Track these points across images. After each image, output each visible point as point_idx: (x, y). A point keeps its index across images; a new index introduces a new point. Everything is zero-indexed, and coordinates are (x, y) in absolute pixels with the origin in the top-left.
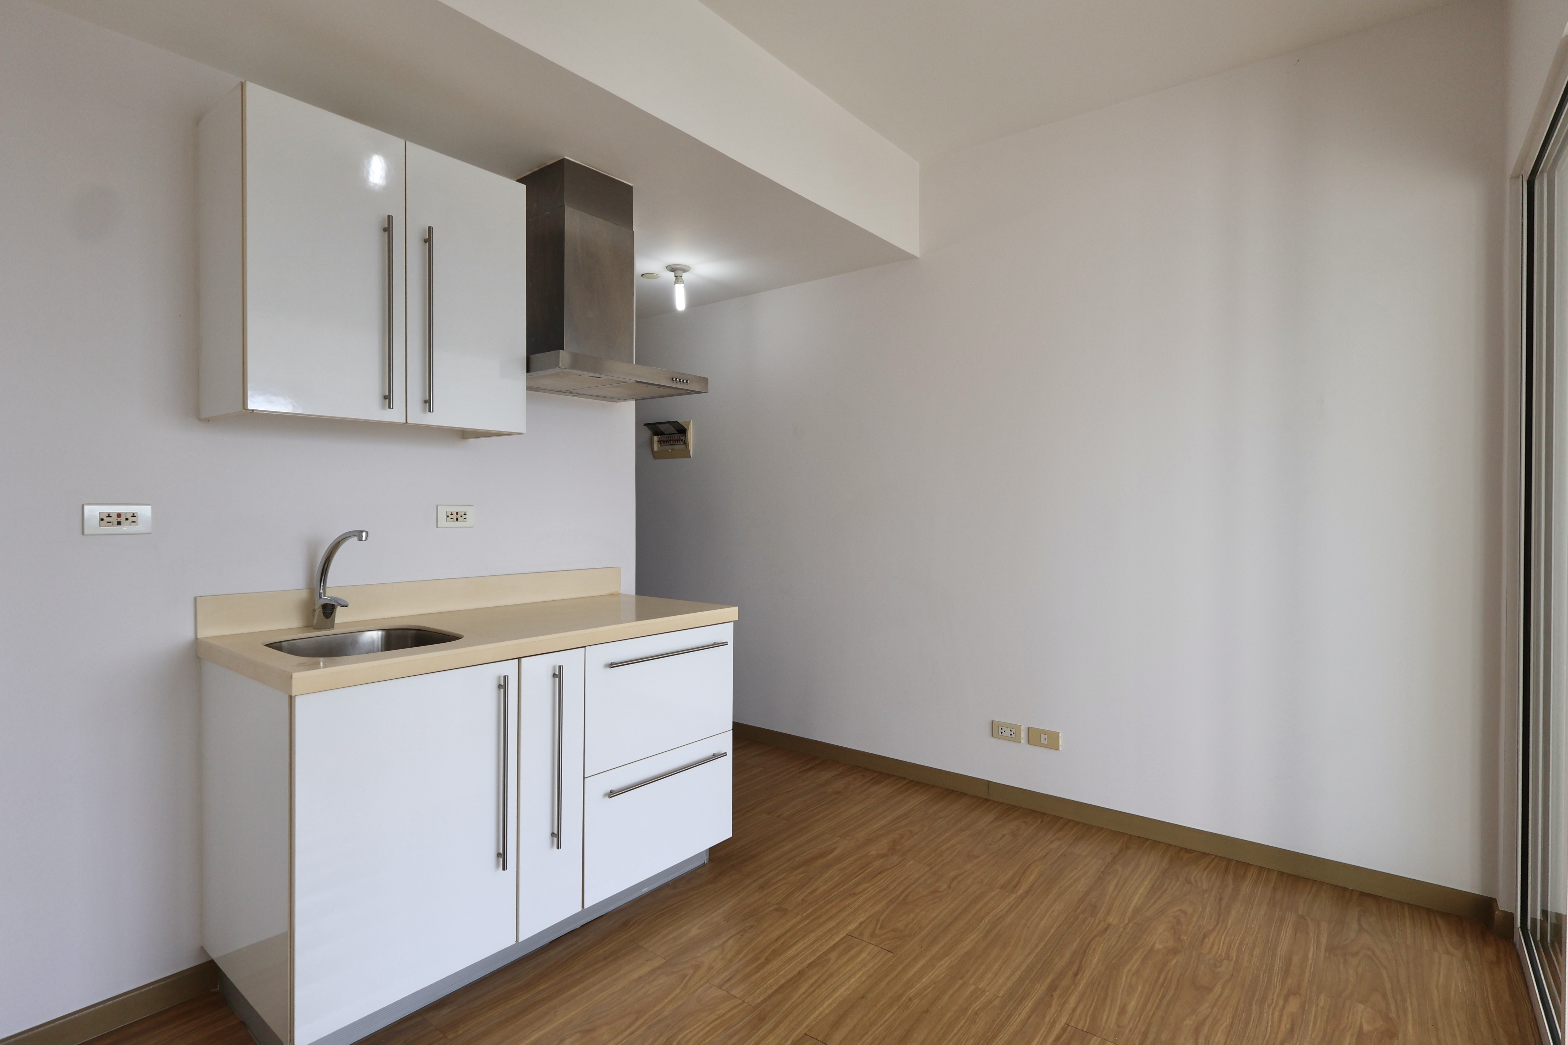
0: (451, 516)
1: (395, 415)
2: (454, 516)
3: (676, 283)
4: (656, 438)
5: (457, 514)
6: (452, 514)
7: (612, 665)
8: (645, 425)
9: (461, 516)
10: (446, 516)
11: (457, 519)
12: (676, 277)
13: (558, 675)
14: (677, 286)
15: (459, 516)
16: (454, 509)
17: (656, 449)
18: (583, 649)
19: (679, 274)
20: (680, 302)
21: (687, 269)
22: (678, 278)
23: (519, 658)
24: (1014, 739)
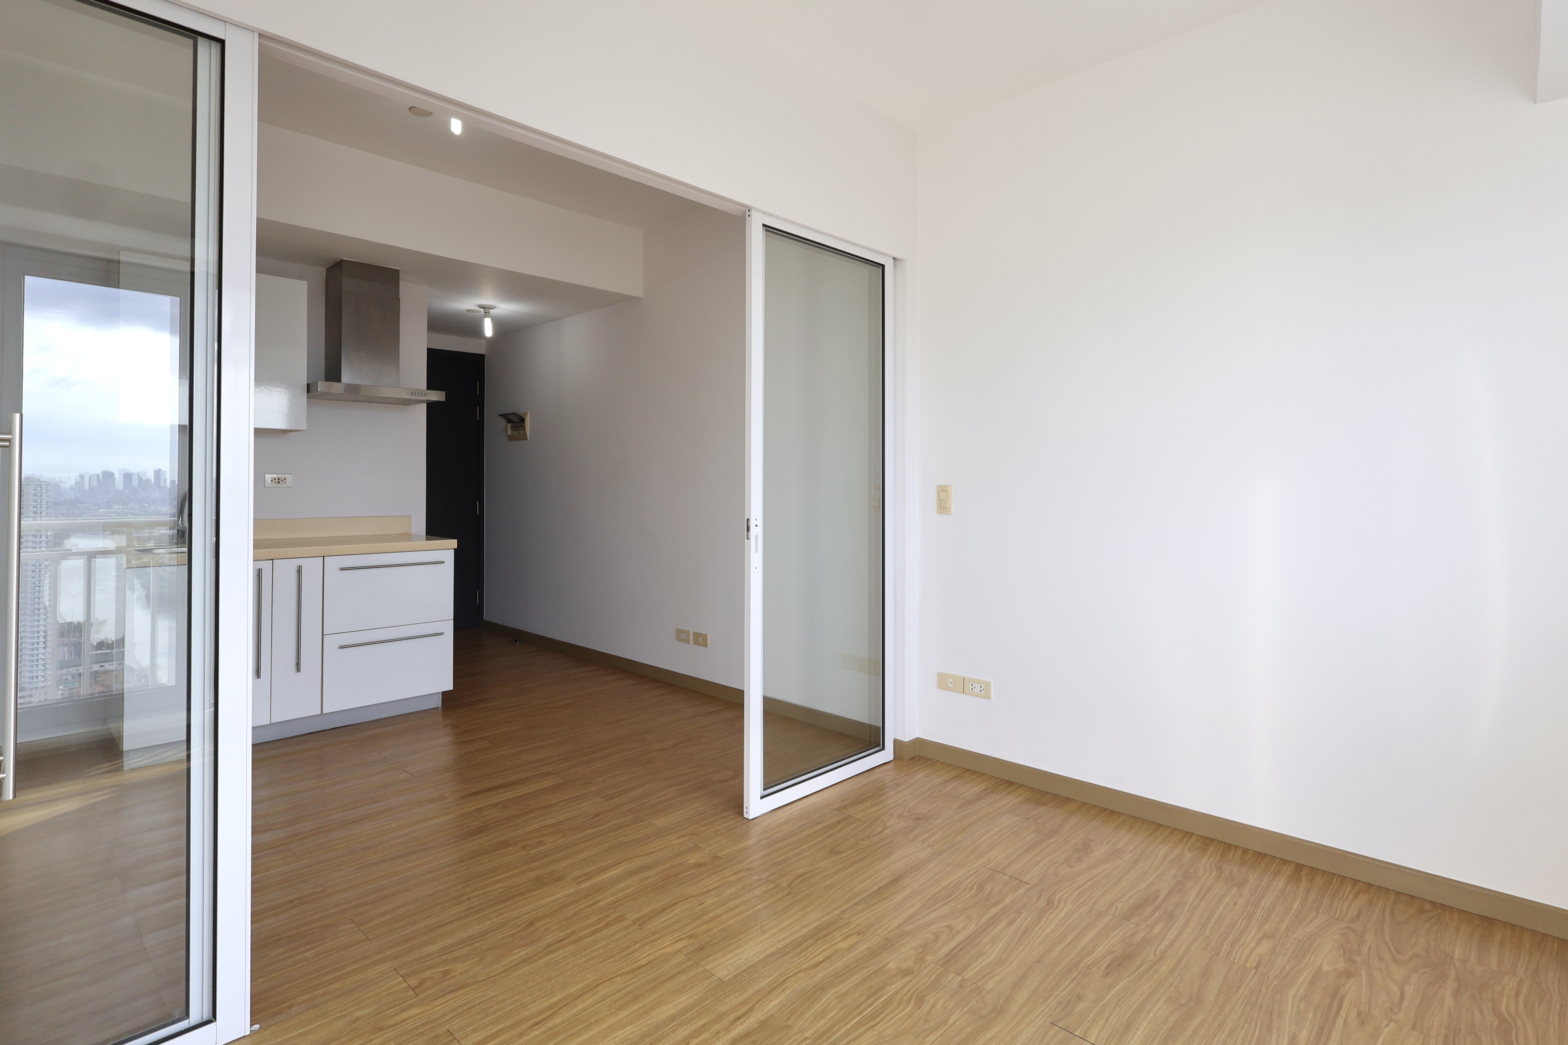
0: (274, 481)
3: (485, 317)
4: (509, 425)
5: (279, 479)
6: (275, 479)
7: (342, 569)
8: (499, 415)
9: (282, 481)
10: (270, 481)
11: (279, 482)
12: (485, 313)
13: (299, 570)
14: (485, 319)
16: (277, 476)
17: (509, 434)
18: (322, 558)
19: (487, 310)
20: (488, 330)
21: (492, 307)
22: (487, 314)
23: (272, 560)
24: (687, 641)
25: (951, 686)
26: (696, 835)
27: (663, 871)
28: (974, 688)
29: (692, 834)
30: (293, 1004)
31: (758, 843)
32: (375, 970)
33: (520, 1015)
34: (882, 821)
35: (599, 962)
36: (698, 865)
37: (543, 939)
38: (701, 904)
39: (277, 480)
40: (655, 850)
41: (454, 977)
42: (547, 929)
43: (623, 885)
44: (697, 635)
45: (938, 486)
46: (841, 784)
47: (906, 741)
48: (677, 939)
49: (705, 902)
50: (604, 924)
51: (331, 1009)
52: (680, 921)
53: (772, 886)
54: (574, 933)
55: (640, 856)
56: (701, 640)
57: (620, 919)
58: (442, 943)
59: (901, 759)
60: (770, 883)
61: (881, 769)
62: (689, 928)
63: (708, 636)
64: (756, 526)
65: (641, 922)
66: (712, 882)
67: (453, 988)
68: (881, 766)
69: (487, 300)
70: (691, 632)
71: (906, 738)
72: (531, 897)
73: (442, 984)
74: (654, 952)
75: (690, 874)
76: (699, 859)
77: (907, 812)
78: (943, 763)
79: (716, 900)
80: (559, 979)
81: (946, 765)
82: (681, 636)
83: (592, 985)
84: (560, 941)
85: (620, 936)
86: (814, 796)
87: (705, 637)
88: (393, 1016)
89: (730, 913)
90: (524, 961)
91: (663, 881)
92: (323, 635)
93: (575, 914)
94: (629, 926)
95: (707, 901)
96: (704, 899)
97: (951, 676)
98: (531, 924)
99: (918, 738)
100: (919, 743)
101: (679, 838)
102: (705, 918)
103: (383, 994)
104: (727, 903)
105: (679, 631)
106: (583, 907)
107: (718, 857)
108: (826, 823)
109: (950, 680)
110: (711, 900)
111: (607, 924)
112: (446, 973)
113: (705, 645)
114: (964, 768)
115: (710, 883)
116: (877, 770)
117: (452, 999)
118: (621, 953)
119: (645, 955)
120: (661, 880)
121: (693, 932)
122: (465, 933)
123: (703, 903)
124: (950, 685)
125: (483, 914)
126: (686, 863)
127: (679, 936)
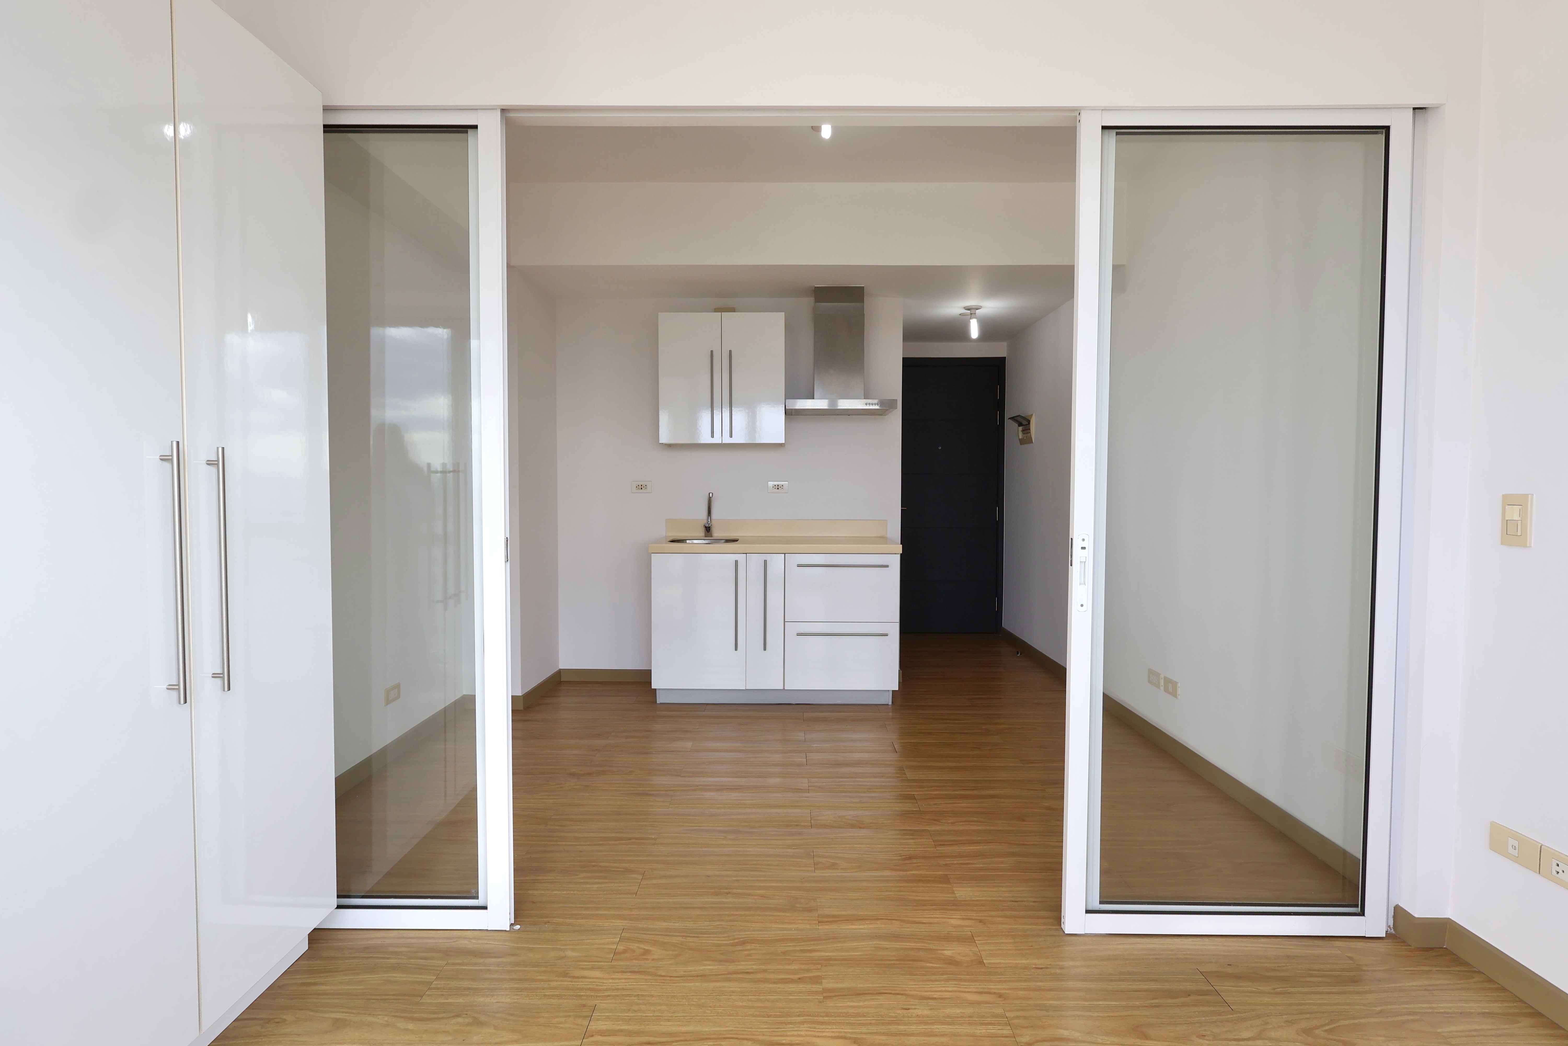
1: (717, 440)
3: (971, 318)
4: (1021, 428)
6: (775, 486)
7: (800, 565)
8: (1014, 419)
9: (780, 487)
11: (778, 489)
13: (766, 564)
14: (971, 321)
16: (776, 483)
17: (1021, 438)
18: (784, 555)
19: (973, 311)
20: (974, 331)
21: (979, 307)
22: (972, 315)
23: (746, 554)
24: (1157, 686)
25: (1515, 853)
26: (985, 924)
27: (906, 949)
28: (1561, 872)
29: (980, 921)
30: (550, 921)
31: (1047, 968)
32: (612, 922)
33: (647, 1026)
34: (1267, 1023)
35: (753, 1016)
36: (951, 961)
37: (737, 963)
38: (906, 1009)
39: (777, 487)
40: (924, 921)
41: (647, 959)
42: (750, 955)
43: (855, 944)
44: (1167, 681)
45: (1505, 497)
46: (1252, 940)
47: (1416, 916)
48: (841, 1035)
49: (912, 1009)
50: (796, 977)
51: (562, 939)
52: (864, 1016)
53: (1007, 1031)
54: (765, 971)
55: (901, 921)
56: (1171, 688)
57: (817, 980)
58: (672, 924)
59: (1404, 942)
60: (1009, 1028)
61: (1347, 943)
62: (864, 1030)
63: (1179, 685)
64: (1083, 548)
65: (830, 994)
66: (943, 989)
67: (636, 970)
68: (1351, 940)
69: (972, 302)
70: (1162, 676)
71: (1419, 910)
72: (770, 916)
73: (634, 961)
74: (806, 1036)
75: (932, 967)
76: (959, 954)
77: (1326, 1031)
78: (1490, 981)
79: (926, 1012)
80: (707, 1011)
81: (1496, 986)
82: (1153, 677)
83: (723, 1034)
84: (747, 973)
85: (797, 999)
86: (1190, 940)
87: (1175, 684)
88: (583, 969)
89: (924, 1038)
90: (703, 977)
91: (896, 960)
92: (784, 622)
93: (785, 953)
94: (816, 993)
95: (915, 1009)
96: (915, 1005)
97: (1515, 835)
98: (743, 943)
99: (1449, 918)
100: (1445, 927)
101: (963, 919)
102: (893, 1028)
103: (596, 946)
104: (933, 1024)
105: (1151, 672)
106: (798, 949)
107: (981, 963)
108: (1167, 986)
109: (1511, 842)
110: (922, 1011)
111: (799, 979)
112: (647, 952)
113: (1174, 694)
114: (1532, 1007)
115: (941, 989)
116: (1338, 943)
117: (625, 979)
118: (779, 1017)
119: (795, 1033)
120: (895, 958)
121: (864, 1036)
122: (693, 924)
123: (909, 1009)
124: (1511, 850)
125: (721, 913)
126: (939, 952)
127: (846, 1032)
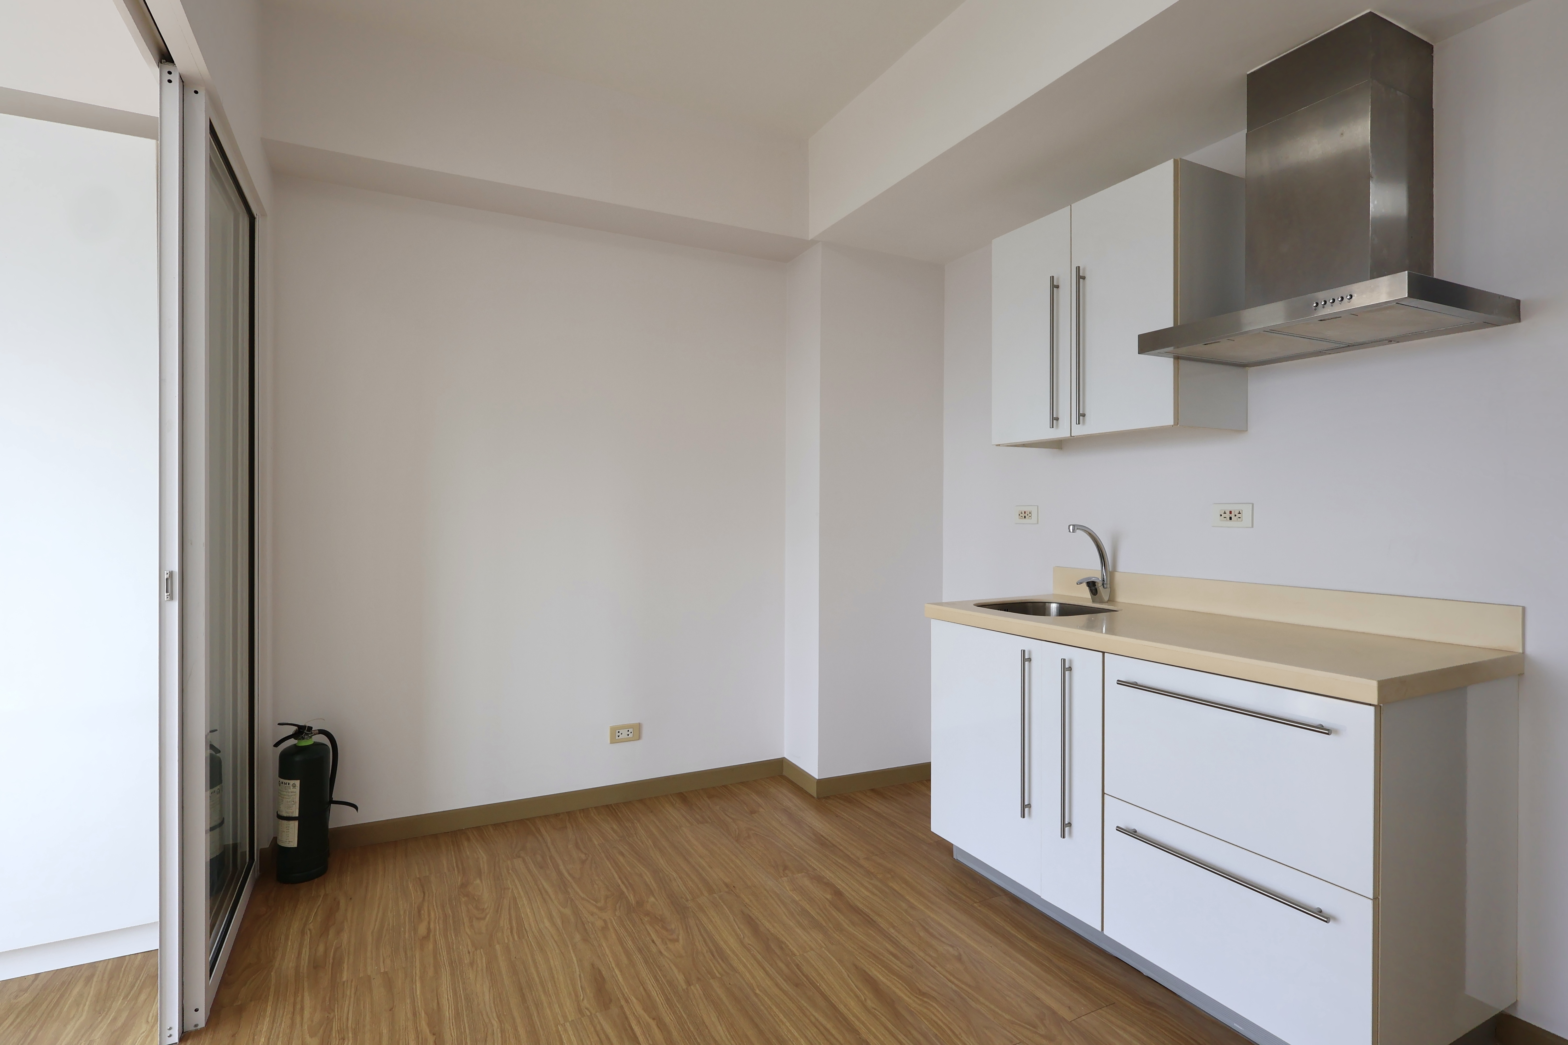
0: (1224, 515)
1: (1062, 432)
2: (1228, 515)
5: (1231, 512)
6: (1225, 513)
9: (1235, 515)
10: (1219, 515)
11: (1231, 518)
15: (1232, 516)
16: (1228, 508)
18: (1102, 654)
